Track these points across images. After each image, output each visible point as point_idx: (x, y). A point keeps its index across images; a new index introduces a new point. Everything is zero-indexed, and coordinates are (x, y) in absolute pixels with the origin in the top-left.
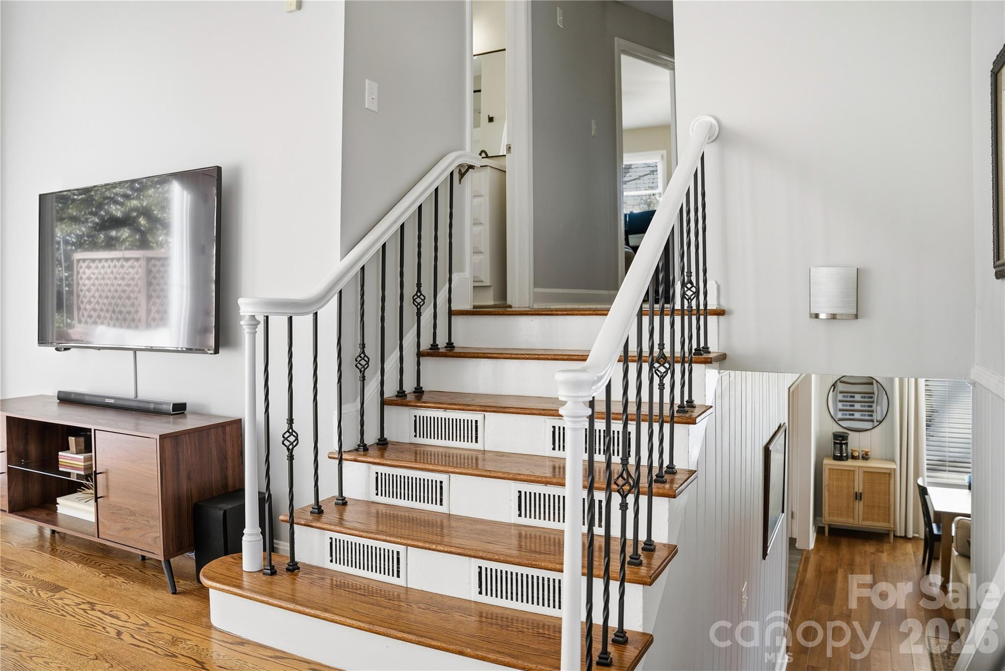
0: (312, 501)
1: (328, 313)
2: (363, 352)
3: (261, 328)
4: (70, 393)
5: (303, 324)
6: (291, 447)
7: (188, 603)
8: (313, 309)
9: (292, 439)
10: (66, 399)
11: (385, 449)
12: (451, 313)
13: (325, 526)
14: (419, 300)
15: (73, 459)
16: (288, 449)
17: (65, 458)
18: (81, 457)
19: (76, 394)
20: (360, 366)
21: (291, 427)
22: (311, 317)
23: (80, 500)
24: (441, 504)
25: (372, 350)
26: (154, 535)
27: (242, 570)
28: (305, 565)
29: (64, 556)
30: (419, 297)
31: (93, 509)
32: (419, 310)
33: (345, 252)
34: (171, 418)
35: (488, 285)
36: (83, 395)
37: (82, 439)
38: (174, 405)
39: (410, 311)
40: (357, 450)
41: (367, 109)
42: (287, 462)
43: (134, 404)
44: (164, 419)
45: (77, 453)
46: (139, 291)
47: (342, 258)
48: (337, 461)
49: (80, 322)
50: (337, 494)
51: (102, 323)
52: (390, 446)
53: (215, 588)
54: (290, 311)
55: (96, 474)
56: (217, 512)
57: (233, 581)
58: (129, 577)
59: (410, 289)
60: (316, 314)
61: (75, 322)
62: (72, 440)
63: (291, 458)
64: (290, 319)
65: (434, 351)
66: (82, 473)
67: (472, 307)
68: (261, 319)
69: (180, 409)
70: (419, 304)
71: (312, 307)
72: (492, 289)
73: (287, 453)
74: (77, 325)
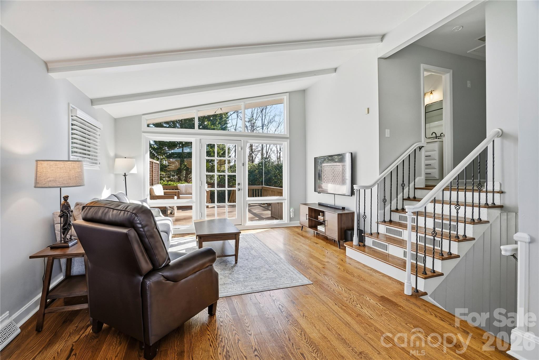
0: (370, 232)
1: (375, 189)
2: (385, 198)
3: (358, 191)
4: (321, 203)
5: (368, 191)
6: (364, 218)
7: (342, 251)
8: (371, 188)
9: (365, 216)
10: (320, 205)
11: (391, 222)
12: (415, 188)
13: (373, 238)
14: (403, 185)
15: (321, 218)
16: (364, 219)
17: (319, 217)
18: (323, 217)
19: (322, 203)
20: (384, 201)
21: (365, 214)
22: (370, 189)
23: (322, 227)
24: (401, 237)
25: (388, 198)
26: (336, 235)
27: (353, 245)
28: (367, 246)
29: (319, 238)
30: (403, 184)
31: (324, 229)
32: (403, 188)
33: (380, 174)
34: (341, 210)
35: (438, 179)
36: (323, 204)
37: (323, 213)
38: (342, 207)
39: (400, 188)
40: (383, 222)
41: (387, 137)
42: (364, 222)
43: (334, 207)
44: (340, 210)
45: (322, 216)
46: (340, 175)
47: (380, 175)
48: (377, 224)
49: (324, 182)
50: (377, 232)
51: (330, 183)
52: (392, 222)
53: (347, 247)
54: (365, 188)
55: (325, 221)
56: (349, 232)
57: (352, 246)
58: (331, 244)
59: (400, 182)
60: (371, 189)
61: (323, 182)
62: (321, 213)
63: (364, 221)
64: (365, 190)
65: (409, 199)
66: (323, 221)
67: (425, 186)
68: (358, 190)
69: (343, 209)
70: (403, 186)
71: (371, 187)
72: (440, 180)
73: (364, 220)
74: (323, 183)
